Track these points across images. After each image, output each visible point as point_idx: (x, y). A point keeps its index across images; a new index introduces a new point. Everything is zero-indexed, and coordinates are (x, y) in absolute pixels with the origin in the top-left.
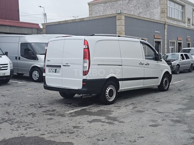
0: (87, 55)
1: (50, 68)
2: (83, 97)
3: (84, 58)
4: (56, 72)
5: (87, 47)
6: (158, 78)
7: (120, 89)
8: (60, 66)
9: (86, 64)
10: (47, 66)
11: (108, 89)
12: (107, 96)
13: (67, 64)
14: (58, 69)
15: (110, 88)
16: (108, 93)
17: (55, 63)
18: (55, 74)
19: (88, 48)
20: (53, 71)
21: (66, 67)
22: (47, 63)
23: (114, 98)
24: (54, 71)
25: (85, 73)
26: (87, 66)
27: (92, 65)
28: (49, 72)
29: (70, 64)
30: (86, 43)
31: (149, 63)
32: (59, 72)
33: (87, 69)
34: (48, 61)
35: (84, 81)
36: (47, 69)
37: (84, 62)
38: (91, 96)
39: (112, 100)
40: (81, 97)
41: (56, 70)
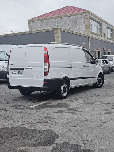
0: (47, 59)
1: (14, 71)
2: (44, 94)
3: (45, 62)
4: (19, 74)
5: (46, 52)
6: (95, 77)
7: (71, 86)
8: (23, 69)
9: (46, 66)
10: (11, 69)
11: (62, 86)
12: (61, 92)
13: (29, 67)
14: (21, 71)
15: (63, 86)
16: (62, 90)
17: (17, 67)
18: (19, 75)
19: (47, 54)
20: (16, 73)
21: (28, 69)
22: (10, 67)
23: (66, 93)
24: (18, 73)
25: (46, 74)
26: (47, 68)
27: (51, 67)
28: (13, 74)
29: (32, 67)
30: (45, 49)
31: (89, 65)
32: (21, 74)
33: (48, 71)
34: (11, 65)
35: (45, 80)
36: (10, 72)
37: (45, 65)
38: (49, 93)
39: (65, 95)
40: (42, 93)
41: (19, 72)
